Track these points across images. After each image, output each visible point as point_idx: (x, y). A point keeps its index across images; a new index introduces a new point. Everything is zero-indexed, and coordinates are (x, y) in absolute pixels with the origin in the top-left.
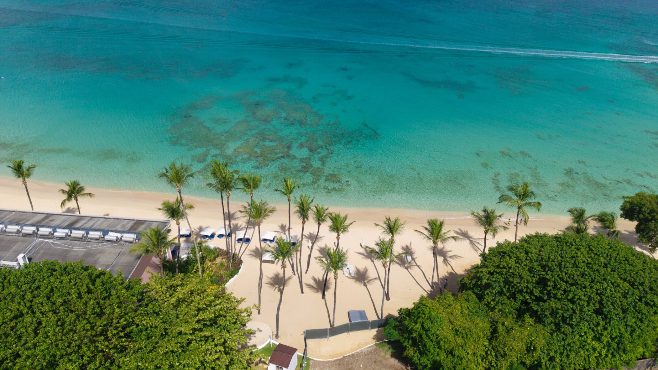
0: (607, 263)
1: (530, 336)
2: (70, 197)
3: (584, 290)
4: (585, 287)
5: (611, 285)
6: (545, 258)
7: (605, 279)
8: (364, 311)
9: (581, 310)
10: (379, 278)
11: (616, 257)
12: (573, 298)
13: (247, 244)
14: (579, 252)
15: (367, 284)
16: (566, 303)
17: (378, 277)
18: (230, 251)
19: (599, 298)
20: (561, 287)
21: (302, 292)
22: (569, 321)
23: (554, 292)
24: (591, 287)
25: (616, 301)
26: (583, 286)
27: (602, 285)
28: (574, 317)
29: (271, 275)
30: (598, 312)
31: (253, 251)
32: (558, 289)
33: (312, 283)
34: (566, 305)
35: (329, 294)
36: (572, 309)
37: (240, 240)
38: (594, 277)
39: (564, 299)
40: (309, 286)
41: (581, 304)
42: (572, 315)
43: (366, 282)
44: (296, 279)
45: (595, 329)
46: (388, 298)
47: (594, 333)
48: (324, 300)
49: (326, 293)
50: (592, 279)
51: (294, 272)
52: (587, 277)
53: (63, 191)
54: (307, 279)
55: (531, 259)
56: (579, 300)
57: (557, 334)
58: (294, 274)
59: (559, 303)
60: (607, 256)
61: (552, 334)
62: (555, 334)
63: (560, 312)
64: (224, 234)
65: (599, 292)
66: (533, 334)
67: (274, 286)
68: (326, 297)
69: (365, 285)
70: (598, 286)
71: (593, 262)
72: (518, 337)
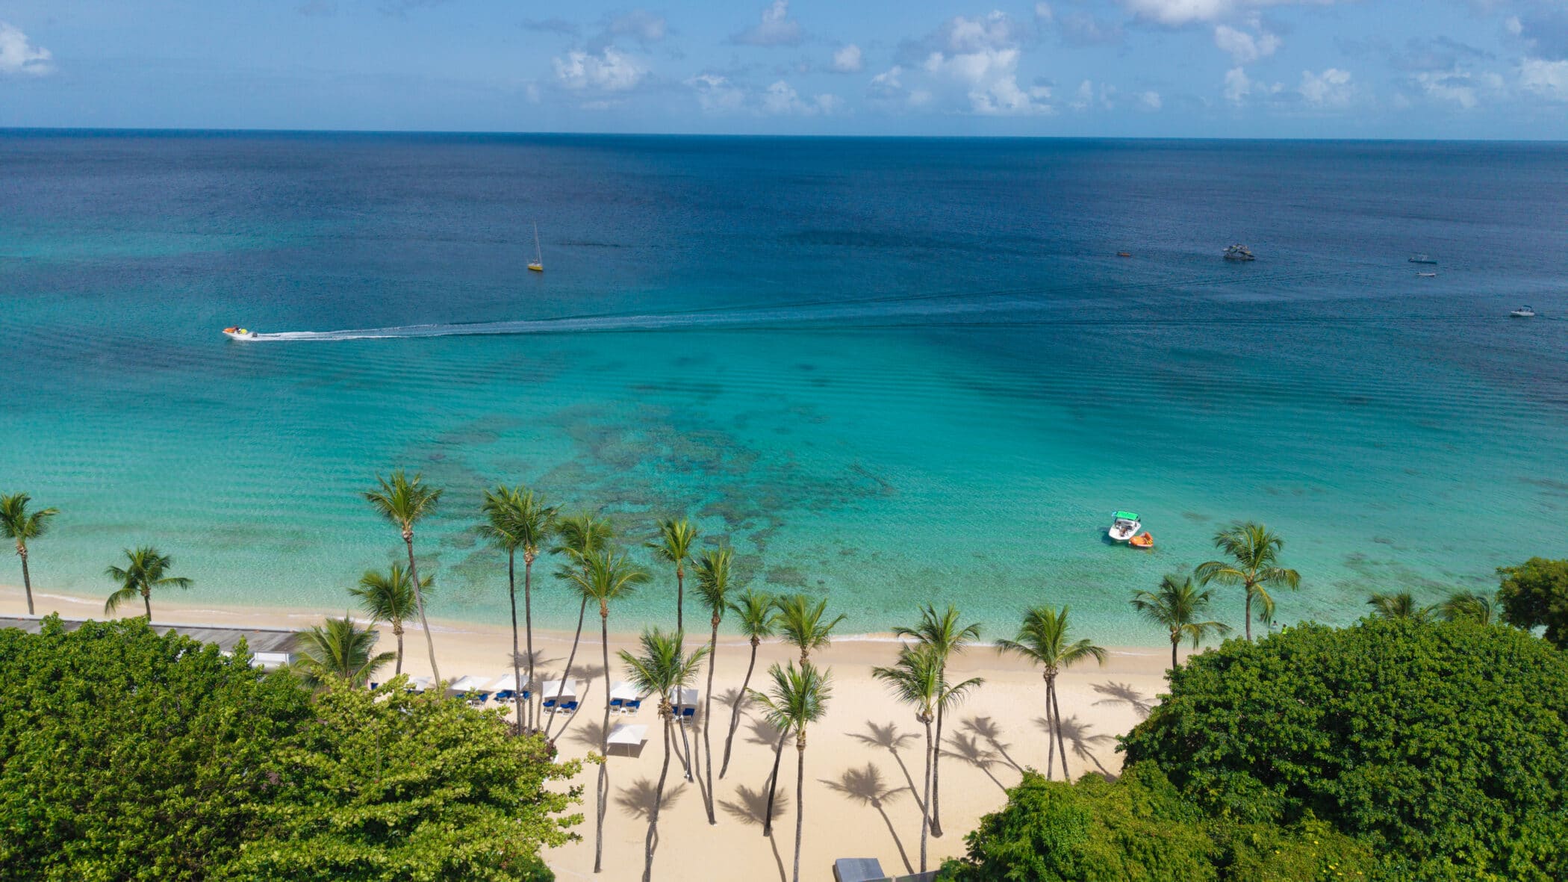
0: (1491, 669)
1: (1323, 863)
2: (132, 585)
3: (1445, 728)
4: (1447, 722)
5: (1511, 715)
6: (1333, 664)
7: (1495, 702)
8: (875, 861)
9: (1444, 783)
10: (912, 788)
11: (1511, 654)
12: (1422, 750)
13: (569, 716)
14: (1416, 646)
15: (880, 801)
16: (1406, 770)
17: (908, 785)
18: (527, 724)
19: (1488, 747)
20: (1385, 729)
21: (712, 820)
22: (1421, 814)
23: (1371, 745)
24: (1463, 723)
25: (1532, 754)
26: (1442, 719)
27: (1488, 715)
28: (1430, 799)
29: (629, 786)
30: (1492, 787)
31: (583, 731)
32: (1380, 735)
33: (736, 800)
34: (1406, 774)
35: (783, 825)
36: (1423, 781)
37: (551, 703)
38: (1464, 699)
39: (1400, 759)
40: (730, 807)
41: (1443, 765)
42: (1424, 797)
43: (877, 797)
44: (694, 790)
45: (1492, 837)
46: (936, 831)
47: (1490, 849)
48: (768, 838)
49: (773, 823)
50: (1460, 704)
51: (689, 772)
52: (1447, 702)
53: (117, 573)
54: (725, 791)
55: (1298, 669)
56: (1437, 756)
57: (1394, 858)
58: (691, 780)
59: (1386, 771)
60: (1489, 654)
61: (1380, 857)
62: (1388, 857)
63: (1395, 791)
64: (513, 687)
65: (1486, 733)
66: (1329, 857)
67: (638, 809)
68: (774, 833)
69: (876, 804)
70: (1481, 718)
71: (1454, 669)
72: (1292, 865)
